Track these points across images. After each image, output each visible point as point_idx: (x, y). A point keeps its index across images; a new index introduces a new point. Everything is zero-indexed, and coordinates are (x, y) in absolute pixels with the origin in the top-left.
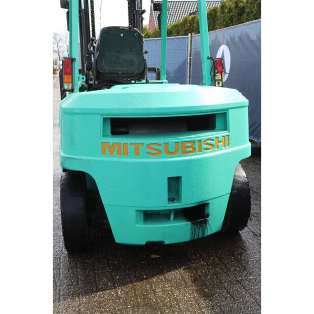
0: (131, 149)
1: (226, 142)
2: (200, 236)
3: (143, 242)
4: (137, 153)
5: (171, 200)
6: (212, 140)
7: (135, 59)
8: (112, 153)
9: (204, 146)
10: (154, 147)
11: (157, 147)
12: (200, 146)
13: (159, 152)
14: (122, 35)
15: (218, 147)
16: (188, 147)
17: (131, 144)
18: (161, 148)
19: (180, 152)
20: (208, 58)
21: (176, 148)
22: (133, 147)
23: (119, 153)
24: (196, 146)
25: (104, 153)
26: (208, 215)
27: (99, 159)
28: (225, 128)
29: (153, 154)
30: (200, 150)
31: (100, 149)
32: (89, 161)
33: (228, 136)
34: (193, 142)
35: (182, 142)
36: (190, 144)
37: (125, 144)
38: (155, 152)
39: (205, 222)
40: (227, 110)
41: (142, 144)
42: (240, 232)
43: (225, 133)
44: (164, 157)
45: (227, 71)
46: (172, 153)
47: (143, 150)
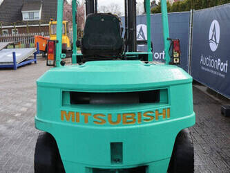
0: (82, 117)
1: (167, 114)
4: (86, 121)
5: (114, 160)
6: (152, 112)
7: (114, 38)
8: (67, 119)
9: (144, 117)
10: (100, 117)
11: (102, 117)
12: (140, 118)
13: (104, 121)
14: (103, 20)
15: (158, 118)
16: (129, 118)
17: (82, 113)
18: (106, 118)
19: (121, 121)
20: (168, 39)
21: (118, 118)
22: (83, 115)
23: (73, 120)
24: (136, 117)
27: (59, 123)
28: (167, 101)
29: (99, 123)
30: (140, 121)
31: (60, 115)
33: (169, 108)
34: (134, 114)
35: (123, 114)
36: (130, 116)
37: (77, 113)
38: (100, 121)
40: (169, 86)
41: (90, 114)
43: (166, 106)
44: (109, 126)
45: (218, 42)
46: (114, 123)
47: (91, 118)
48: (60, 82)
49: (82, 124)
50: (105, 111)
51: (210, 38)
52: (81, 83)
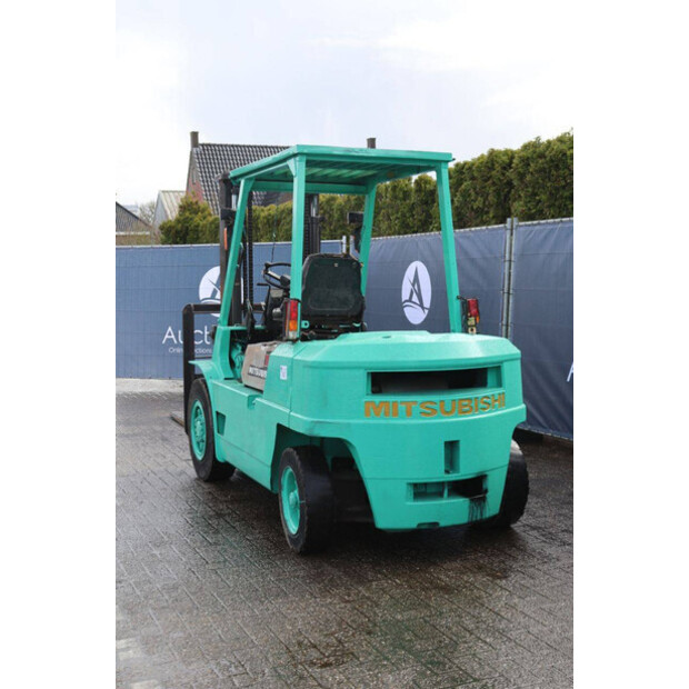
0: (402, 408)
1: (501, 401)
2: (479, 517)
3: (413, 525)
4: (409, 413)
5: (447, 472)
6: (487, 397)
8: (377, 414)
9: (481, 405)
10: (429, 405)
11: (432, 406)
12: (477, 405)
13: (434, 411)
14: (336, 265)
15: (494, 406)
16: (466, 406)
17: (402, 403)
18: (437, 407)
19: (456, 412)
20: (458, 298)
21: (452, 406)
22: (404, 406)
23: (386, 414)
24: (473, 404)
25: (367, 414)
26: (486, 491)
27: (361, 421)
28: (499, 384)
29: (428, 414)
30: (477, 410)
31: (363, 409)
32: (349, 425)
33: (503, 394)
34: (469, 399)
35: (459, 400)
36: (466, 403)
37: (394, 403)
38: (429, 411)
39: (484, 499)
40: (502, 362)
41: (415, 402)
42: (512, 526)
43: (497, 391)
44: (440, 418)
45: (427, 303)
46: (447, 413)
47: (416, 409)
48: (365, 359)
49: (403, 418)
50: (436, 398)
51: (405, 295)
52: (400, 359)
